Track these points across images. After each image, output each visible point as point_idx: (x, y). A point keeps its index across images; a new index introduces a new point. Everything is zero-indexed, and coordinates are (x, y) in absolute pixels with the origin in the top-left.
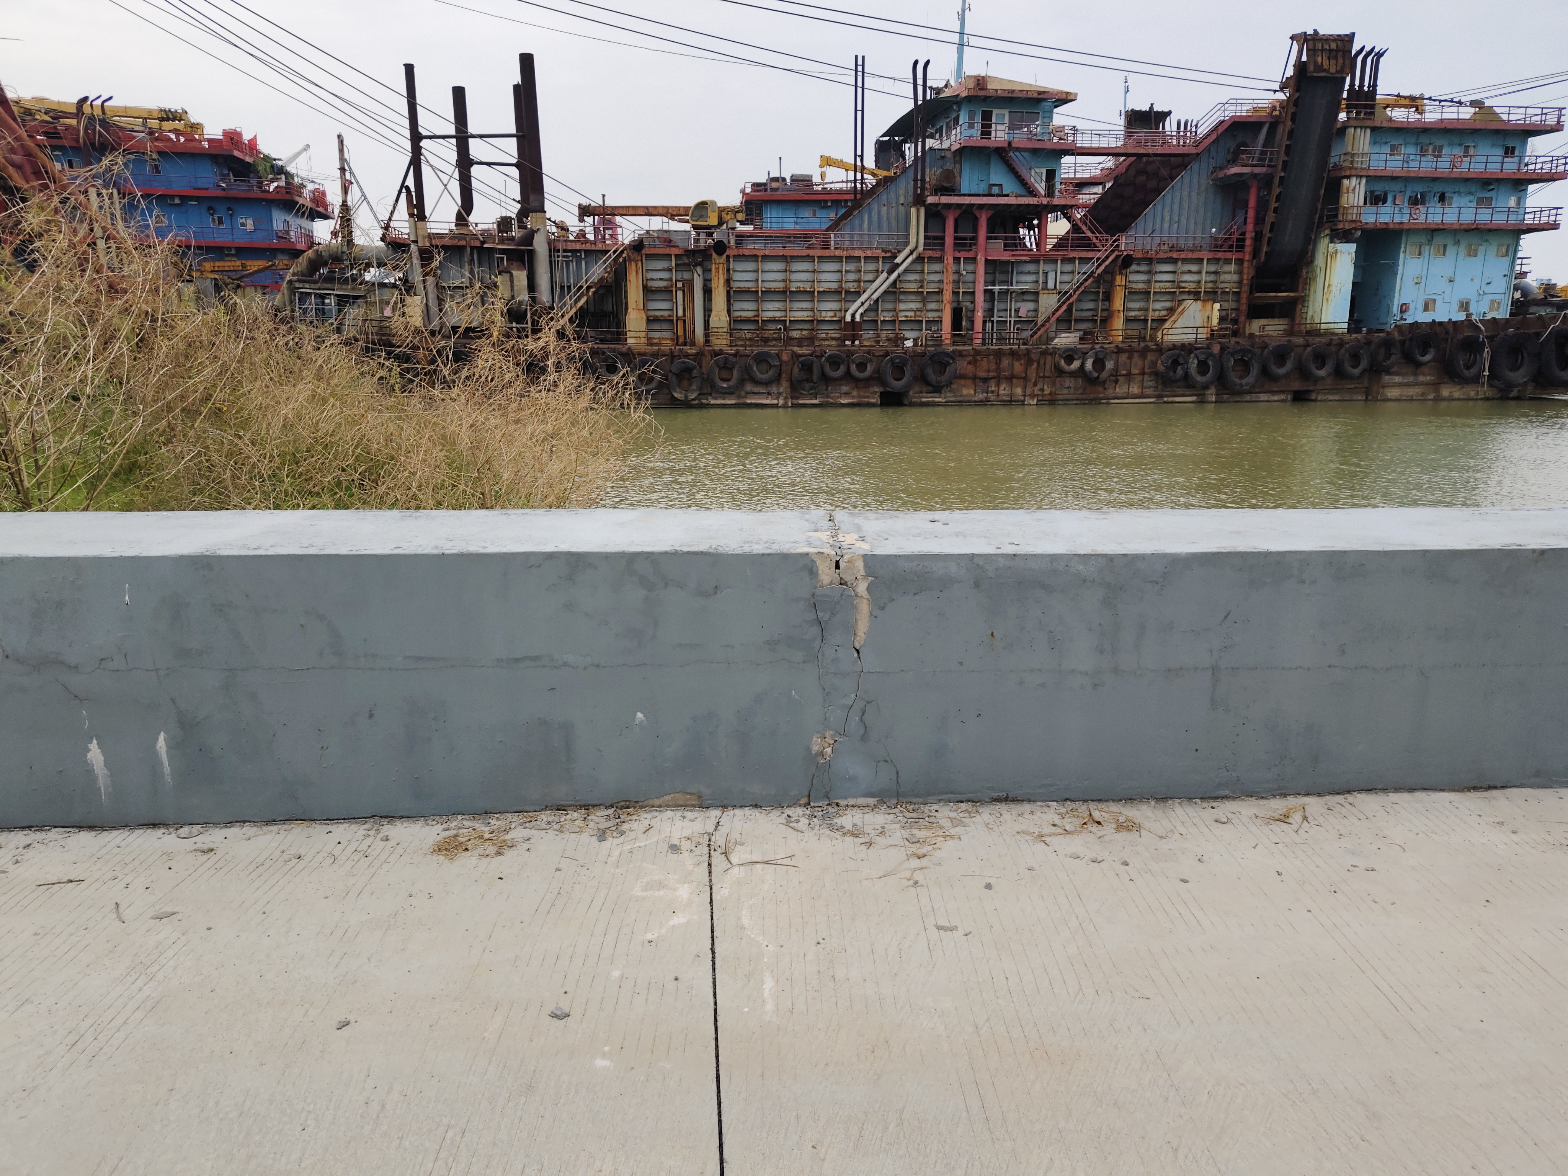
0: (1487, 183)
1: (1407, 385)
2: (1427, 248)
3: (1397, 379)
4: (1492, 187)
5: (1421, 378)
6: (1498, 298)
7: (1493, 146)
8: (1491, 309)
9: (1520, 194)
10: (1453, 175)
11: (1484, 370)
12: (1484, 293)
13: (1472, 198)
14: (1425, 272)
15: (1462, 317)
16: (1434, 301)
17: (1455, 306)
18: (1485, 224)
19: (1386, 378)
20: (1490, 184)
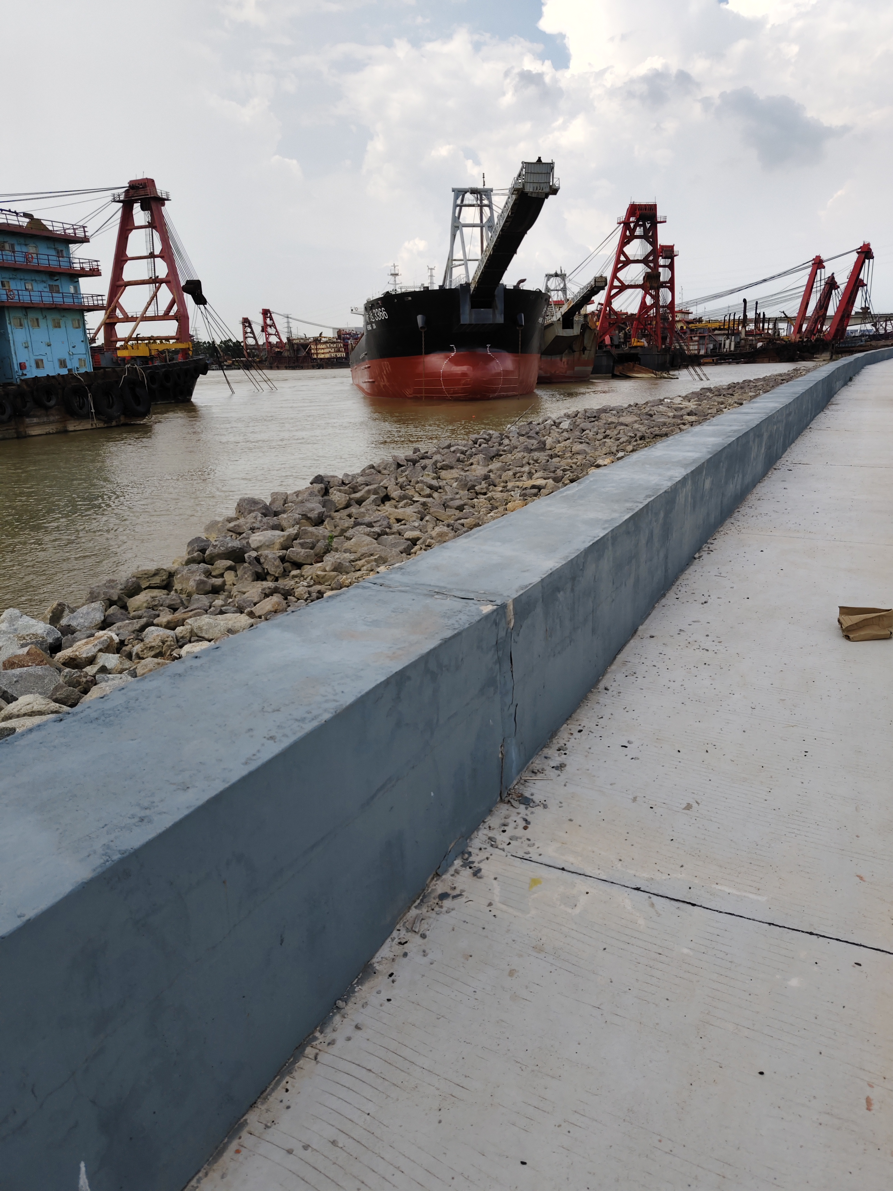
0: (52, 274)
1: (44, 423)
2: (25, 321)
3: (35, 420)
4: (56, 278)
5: (52, 418)
6: (83, 357)
7: (48, 248)
8: (81, 366)
9: (75, 284)
10: (28, 268)
11: (91, 409)
12: (73, 354)
13: (45, 285)
14: (29, 339)
15: (65, 372)
16: (42, 360)
17: (57, 364)
18: (60, 305)
19: (28, 420)
20: (55, 276)
